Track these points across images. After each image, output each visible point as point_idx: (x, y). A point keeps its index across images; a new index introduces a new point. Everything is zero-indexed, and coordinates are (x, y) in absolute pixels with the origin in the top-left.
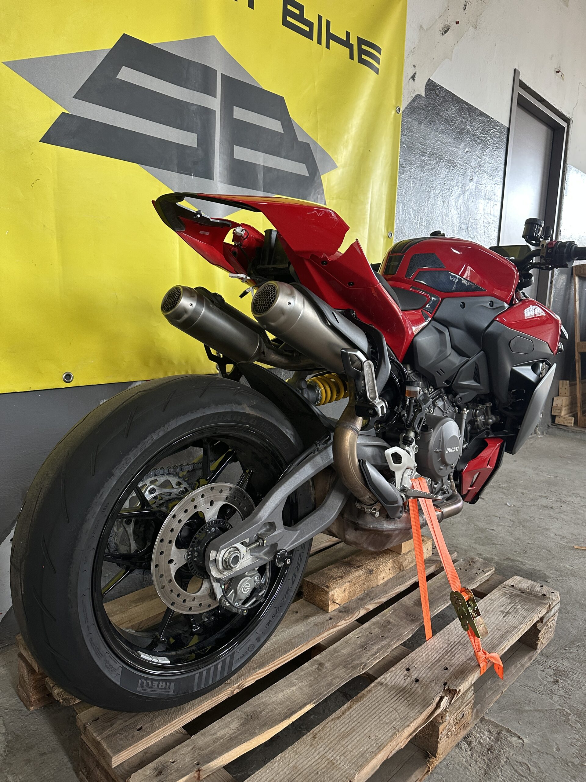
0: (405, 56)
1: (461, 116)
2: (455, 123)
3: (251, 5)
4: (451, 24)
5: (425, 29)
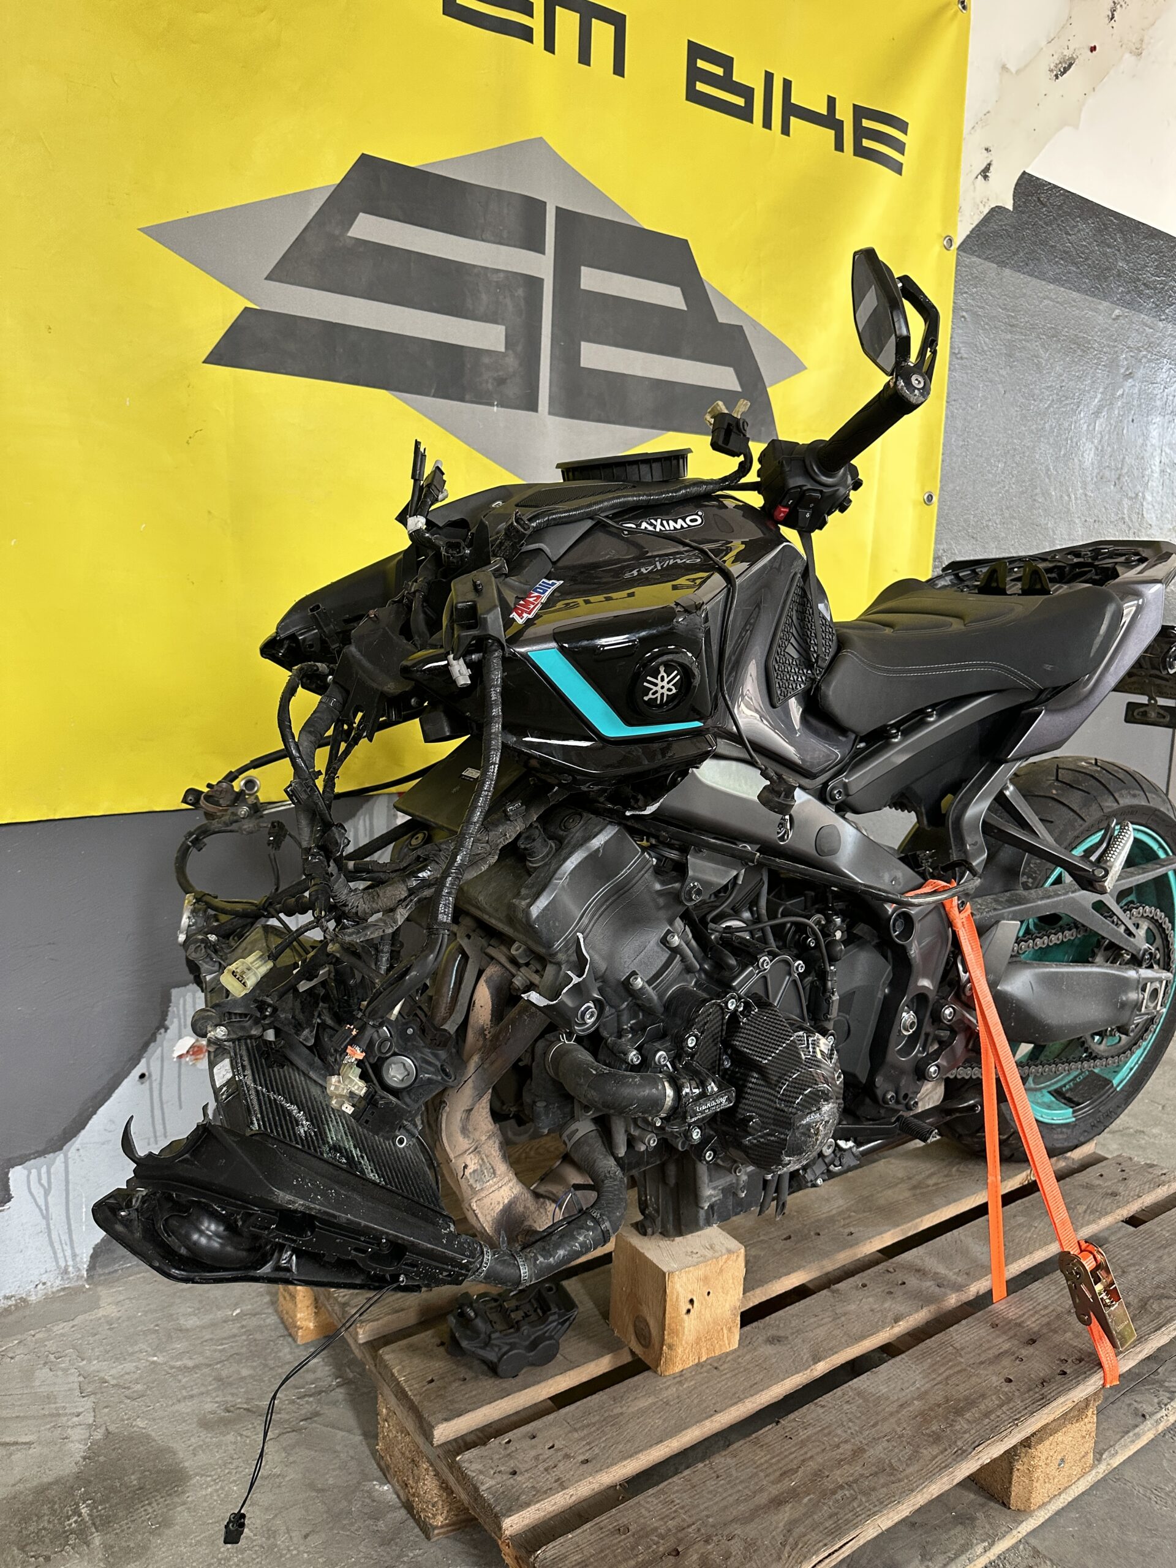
0: (966, 129)
1: (1103, 243)
2: (1087, 259)
3: (619, 69)
4: (1078, 53)
5: (1013, 70)
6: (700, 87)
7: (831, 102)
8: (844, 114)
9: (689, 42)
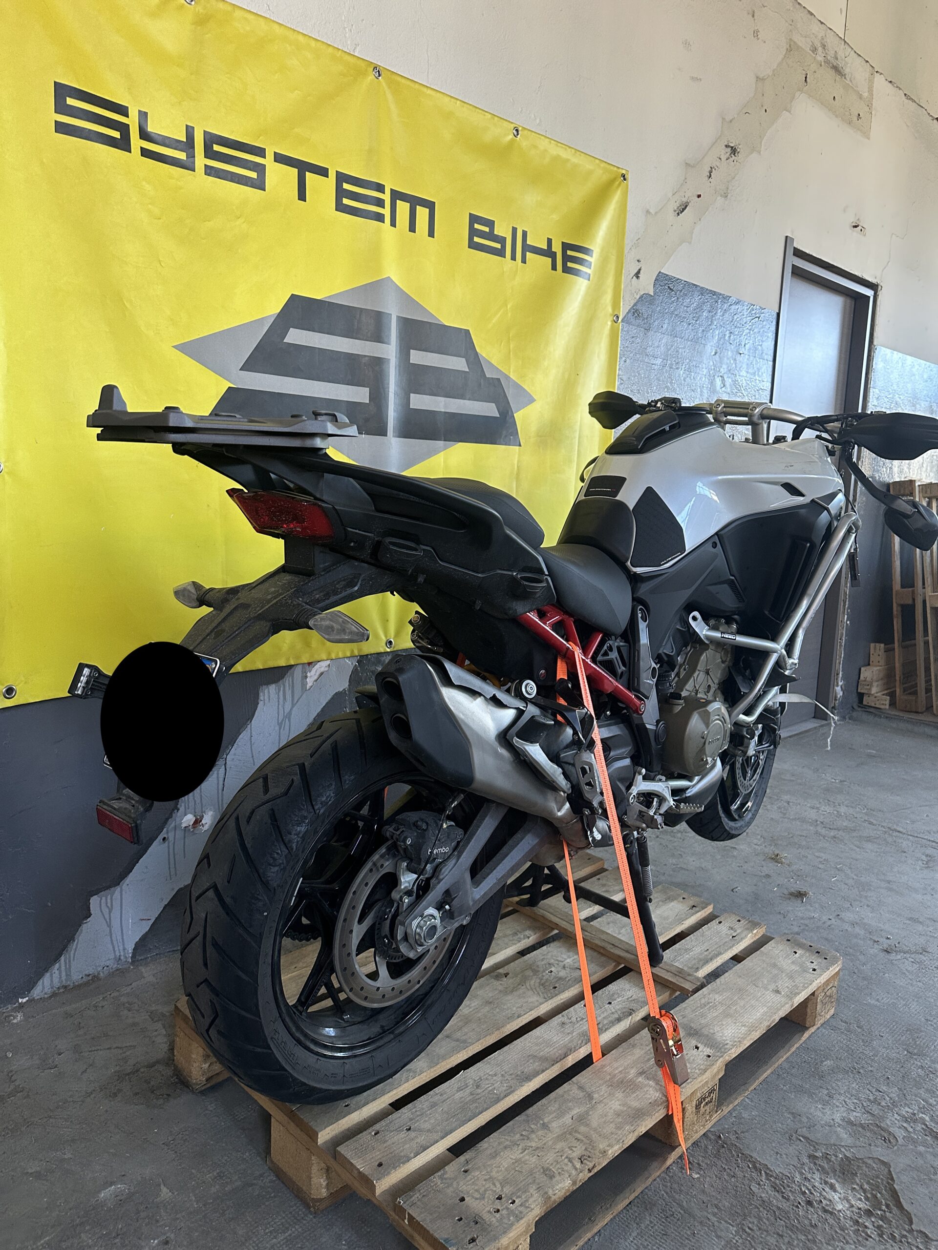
3: (431, 234)
4: (690, 199)
5: (653, 213)
6: (476, 239)
7: (550, 241)
8: (557, 248)
9: (470, 214)
